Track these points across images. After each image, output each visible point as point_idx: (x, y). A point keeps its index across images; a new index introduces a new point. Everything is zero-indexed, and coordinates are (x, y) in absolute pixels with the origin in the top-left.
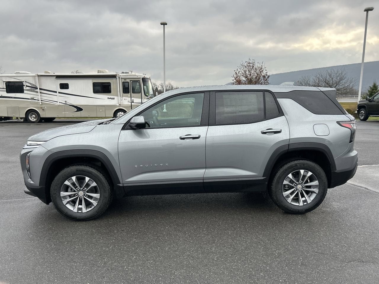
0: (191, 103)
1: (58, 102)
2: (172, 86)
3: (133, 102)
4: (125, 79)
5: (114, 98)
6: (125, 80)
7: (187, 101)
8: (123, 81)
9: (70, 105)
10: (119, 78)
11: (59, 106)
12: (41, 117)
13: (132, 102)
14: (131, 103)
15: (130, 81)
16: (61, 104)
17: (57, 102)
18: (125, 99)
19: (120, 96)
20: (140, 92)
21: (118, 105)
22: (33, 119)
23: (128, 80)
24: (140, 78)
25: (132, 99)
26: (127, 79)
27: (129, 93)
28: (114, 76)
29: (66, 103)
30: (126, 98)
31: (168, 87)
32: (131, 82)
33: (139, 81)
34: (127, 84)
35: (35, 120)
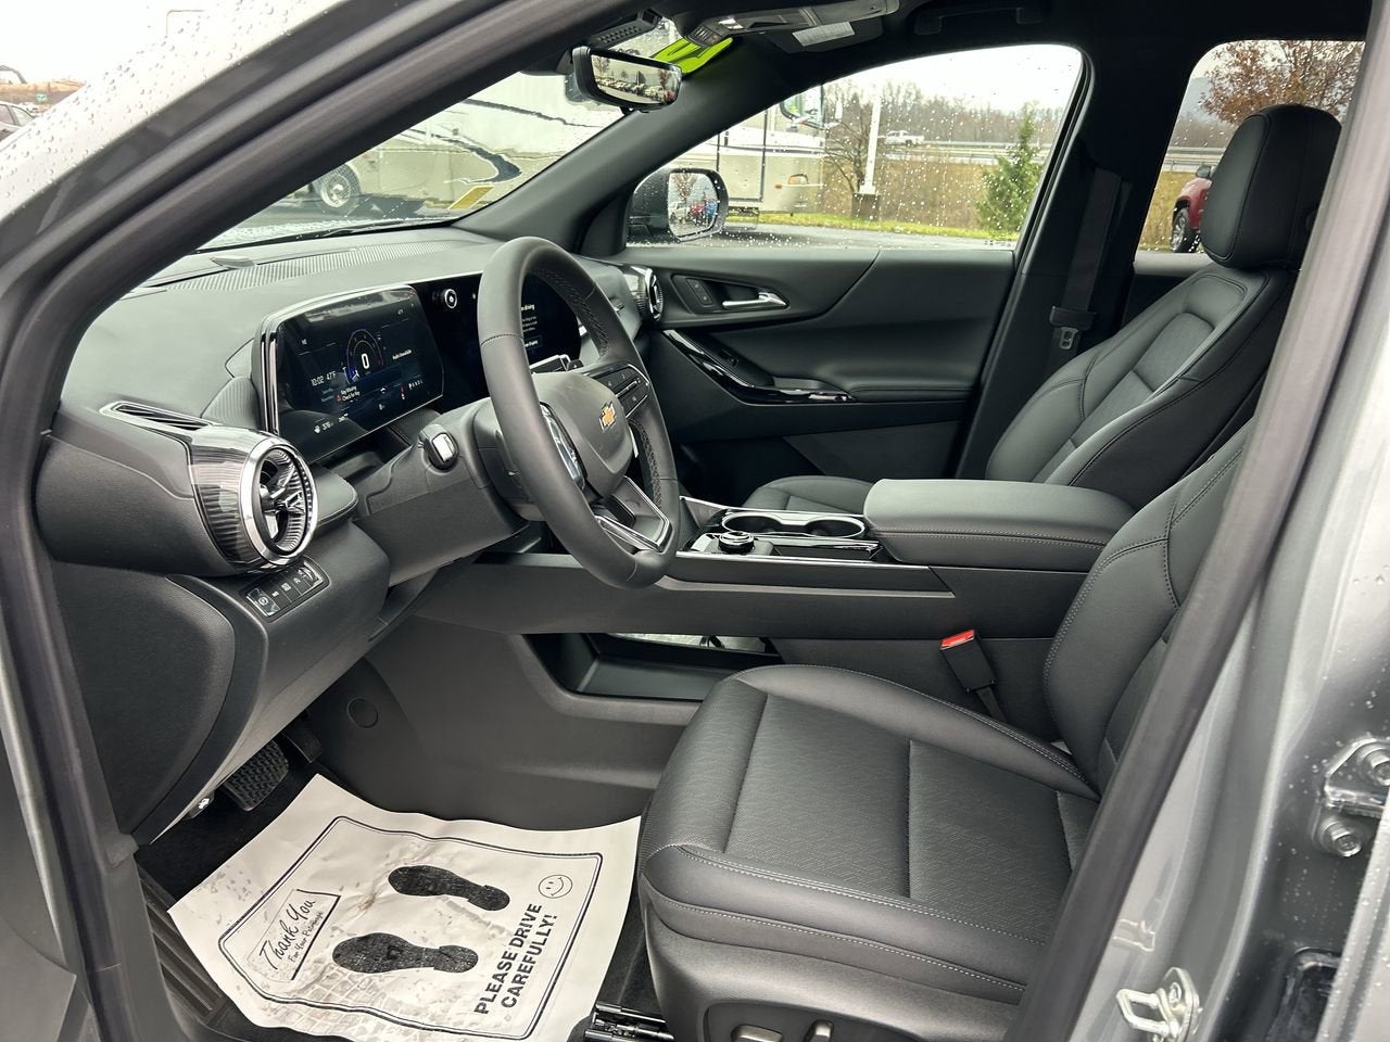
0: (989, 162)
1: (428, 135)
2: (918, 93)
3: (726, 144)
7: (973, 156)
9: (472, 149)
11: (428, 148)
12: (364, 190)
14: (718, 146)
16: (436, 141)
17: (423, 133)
22: (335, 197)
29: (456, 138)
31: (903, 93)
35: (341, 203)
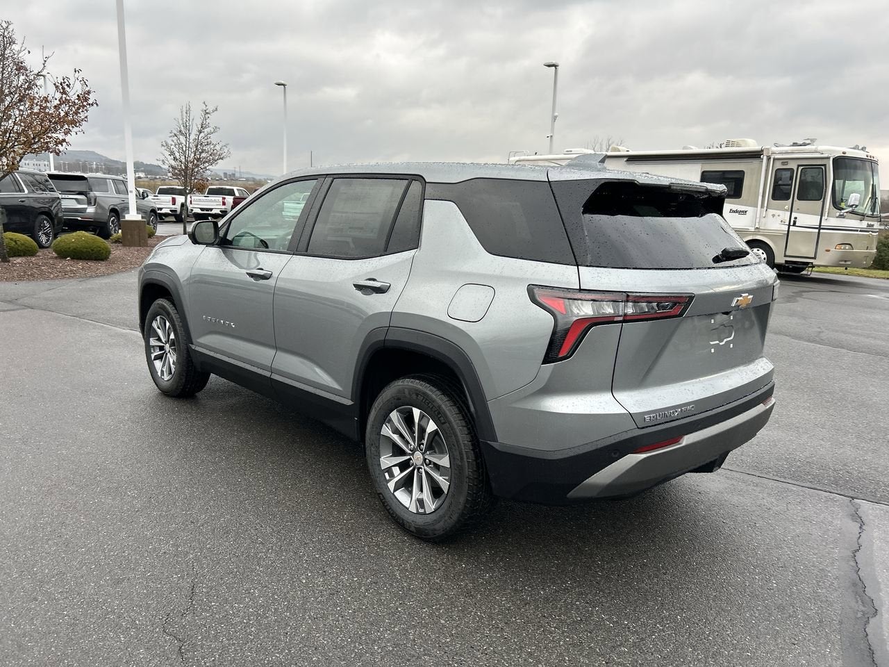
3: (794, 224)
4: (785, 161)
5: (746, 212)
6: (783, 164)
8: (779, 165)
10: (769, 158)
13: (792, 224)
14: (789, 225)
15: (799, 166)
18: (773, 216)
19: (762, 206)
20: (820, 196)
21: (752, 229)
23: (793, 165)
24: (828, 158)
25: (794, 215)
26: (789, 161)
27: (788, 198)
28: (756, 155)
30: (777, 212)
32: (800, 168)
33: (825, 165)
34: (788, 174)
